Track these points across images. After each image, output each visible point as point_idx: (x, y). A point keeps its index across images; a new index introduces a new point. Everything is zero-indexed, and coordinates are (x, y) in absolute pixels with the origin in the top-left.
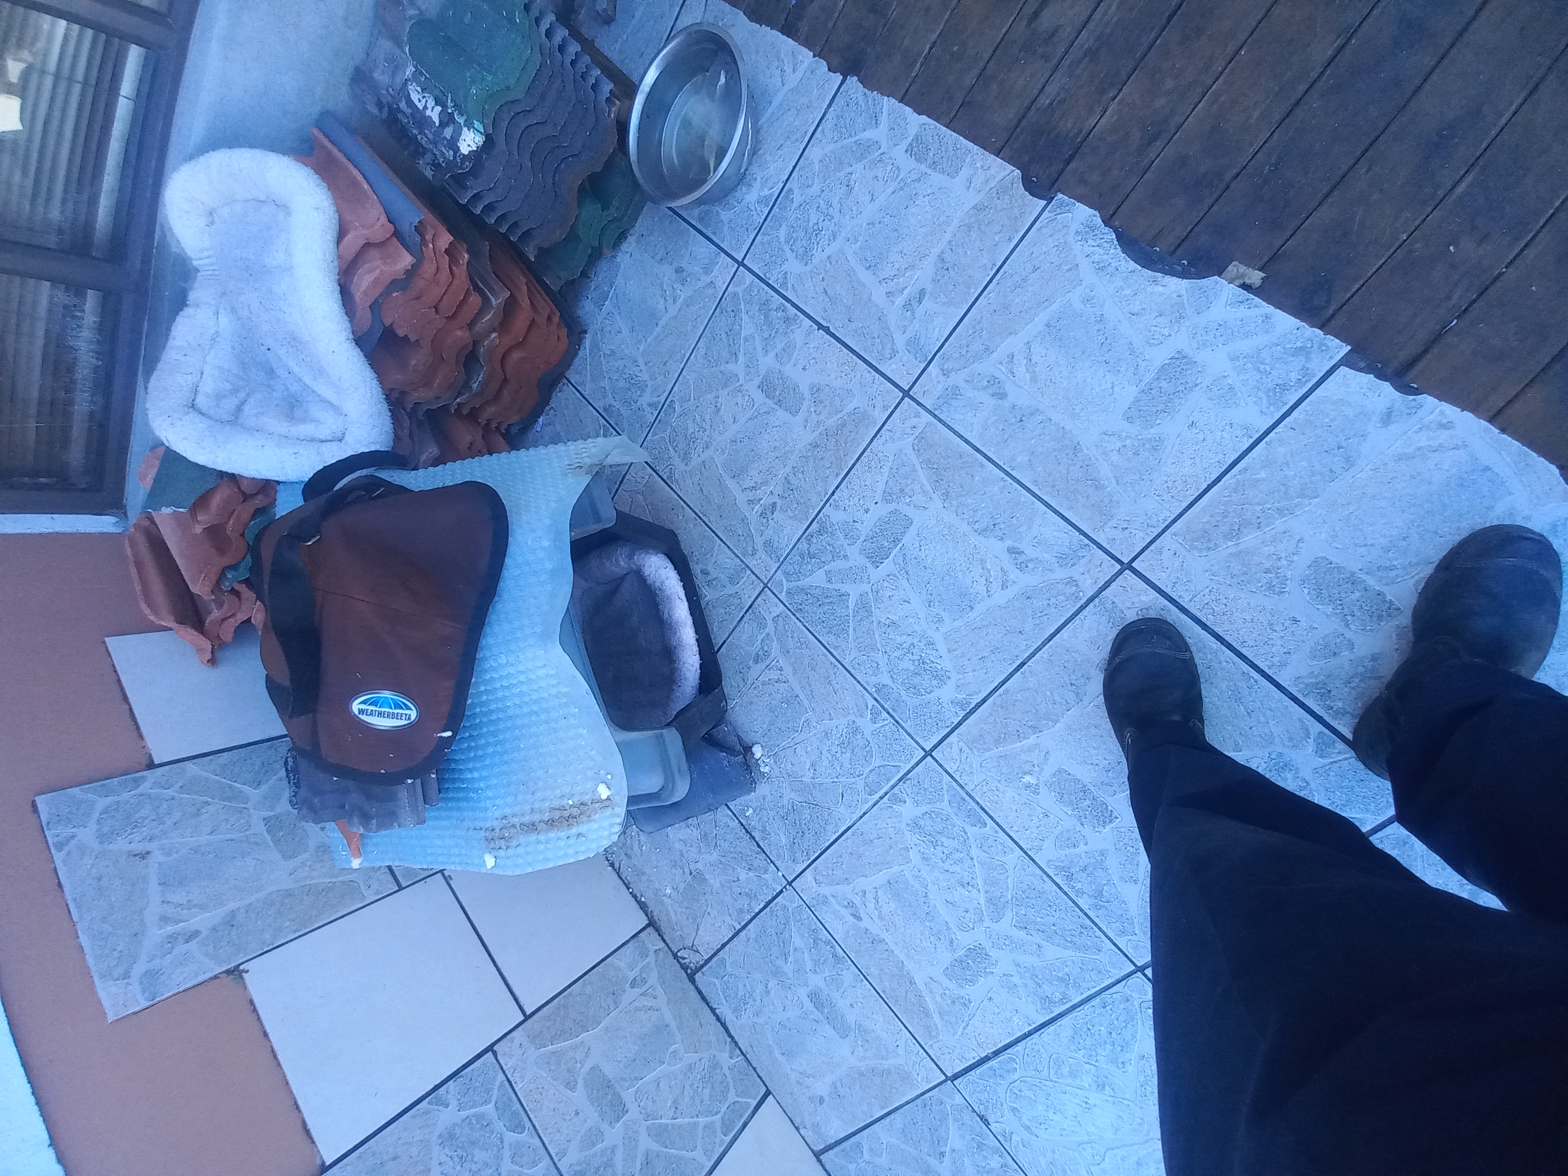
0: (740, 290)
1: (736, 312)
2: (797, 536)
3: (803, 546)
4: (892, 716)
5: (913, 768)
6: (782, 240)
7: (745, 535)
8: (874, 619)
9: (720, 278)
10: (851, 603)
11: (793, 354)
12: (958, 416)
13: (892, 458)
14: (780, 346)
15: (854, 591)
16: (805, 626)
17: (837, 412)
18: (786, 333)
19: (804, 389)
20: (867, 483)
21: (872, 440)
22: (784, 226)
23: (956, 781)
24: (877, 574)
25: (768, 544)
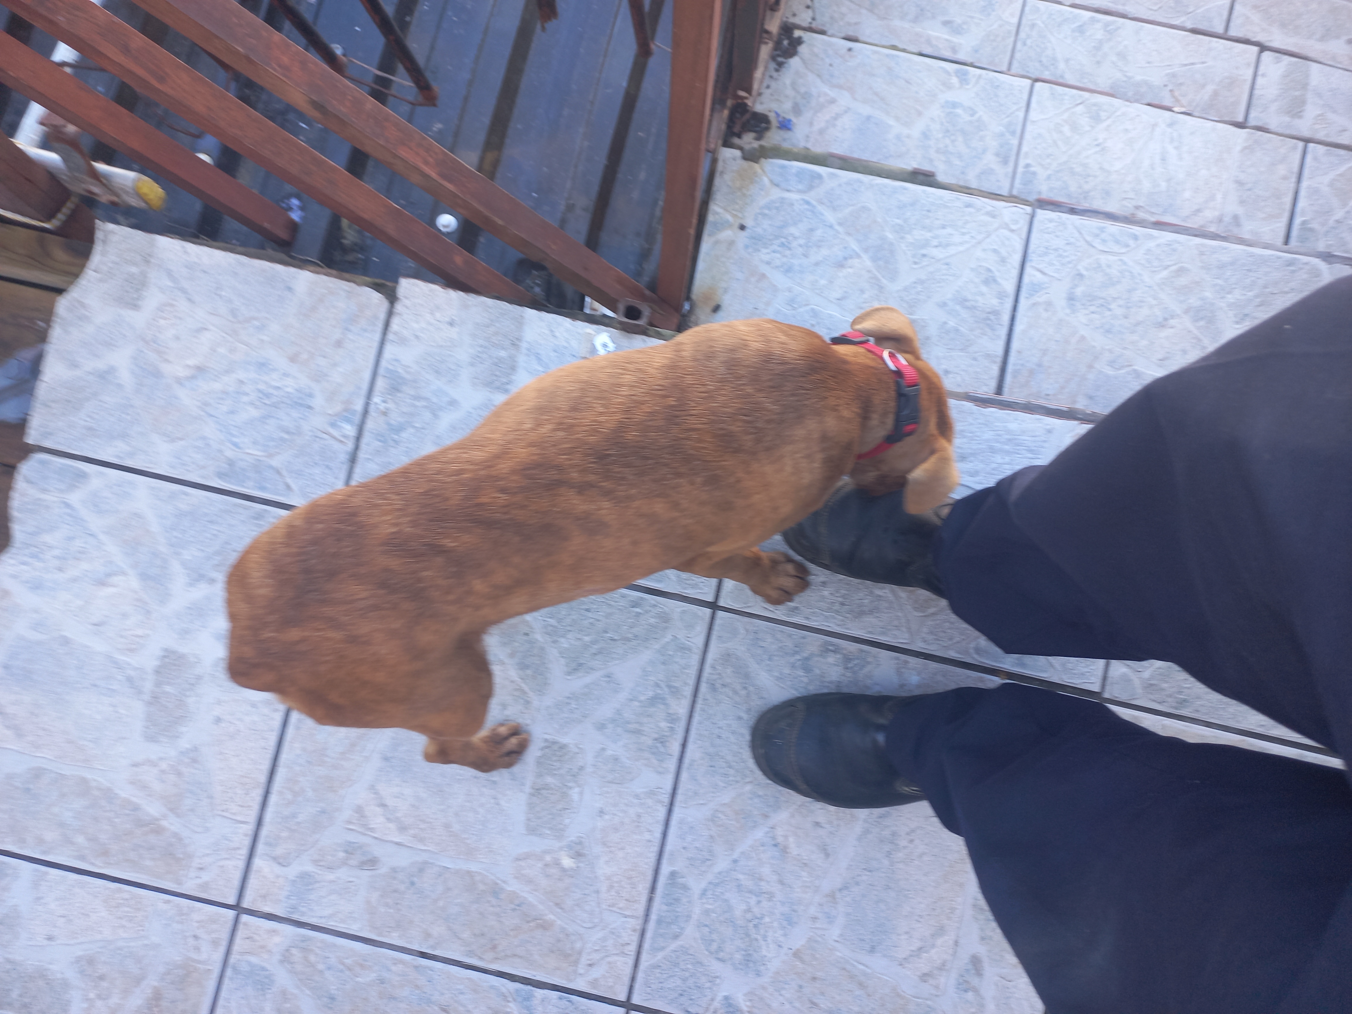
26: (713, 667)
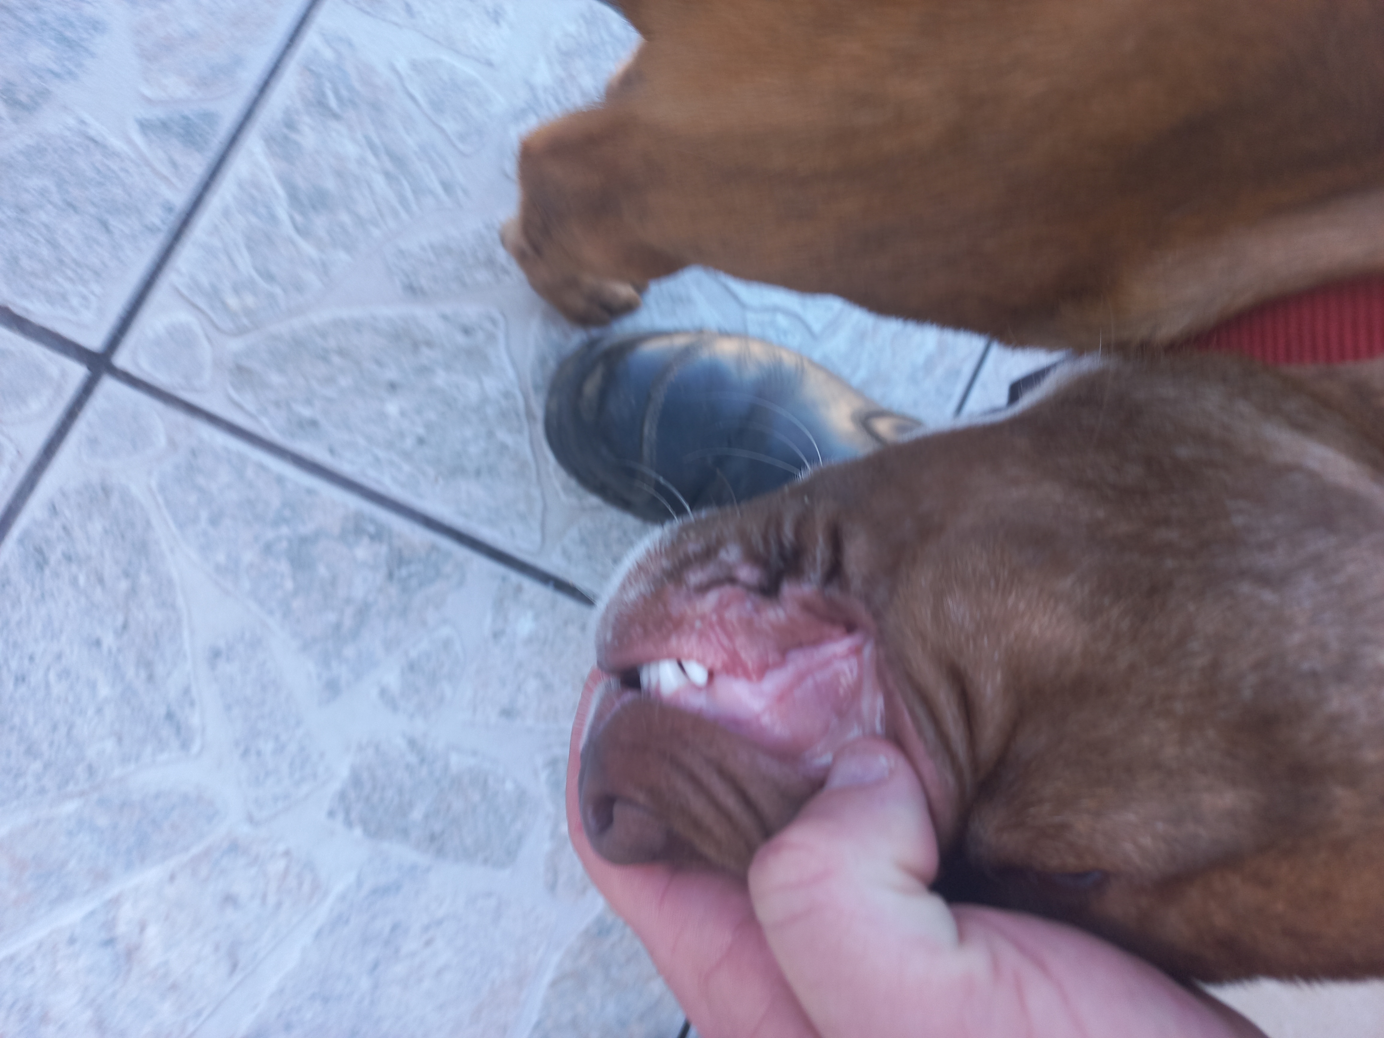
26: (54, 510)
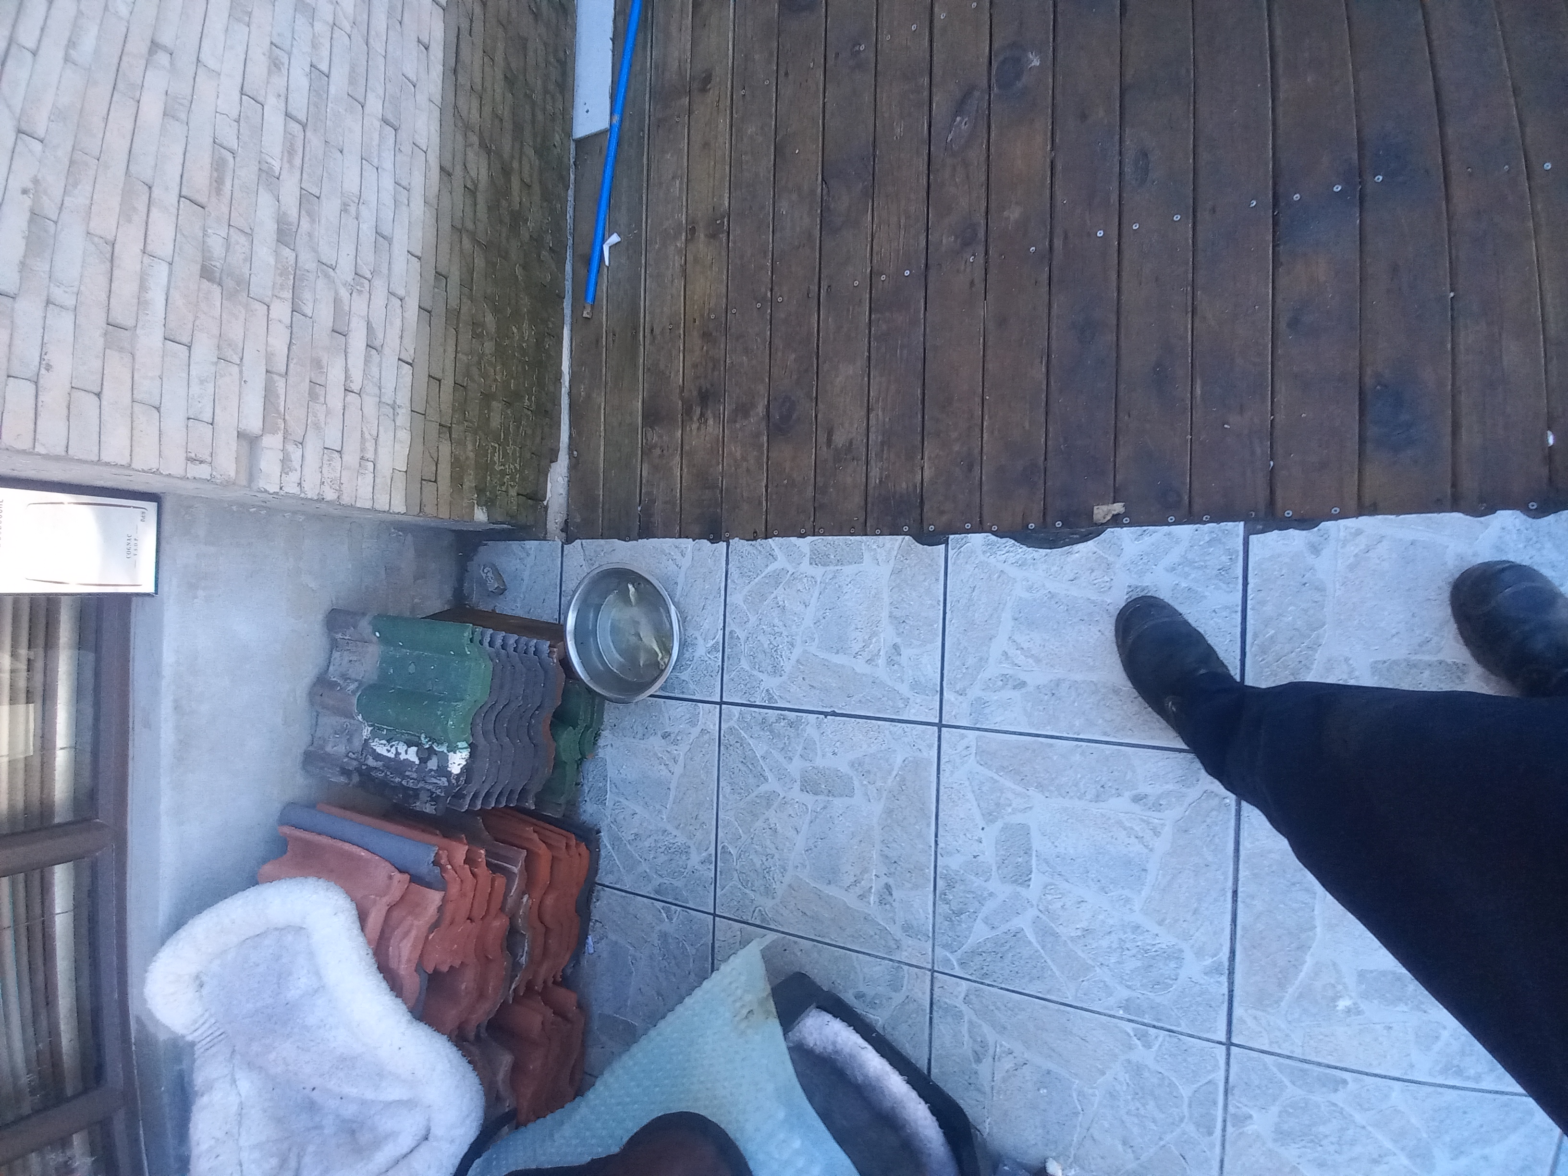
0: (732, 723)
1: (741, 742)
2: (931, 903)
3: (942, 908)
4: (1162, 1028)
5: (1227, 1071)
6: (748, 668)
7: (878, 932)
8: (1064, 938)
9: (709, 723)
10: (1031, 936)
11: (816, 749)
12: (998, 719)
13: (967, 783)
14: (800, 749)
15: (1023, 922)
16: (1001, 988)
17: (890, 773)
18: (798, 734)
19: (845, 769)
20: (962, 816)
21: (938, 778)
22: (742, 658)
23: (1279, 1055)
24: (1033, 891)
25: (907, 928)
